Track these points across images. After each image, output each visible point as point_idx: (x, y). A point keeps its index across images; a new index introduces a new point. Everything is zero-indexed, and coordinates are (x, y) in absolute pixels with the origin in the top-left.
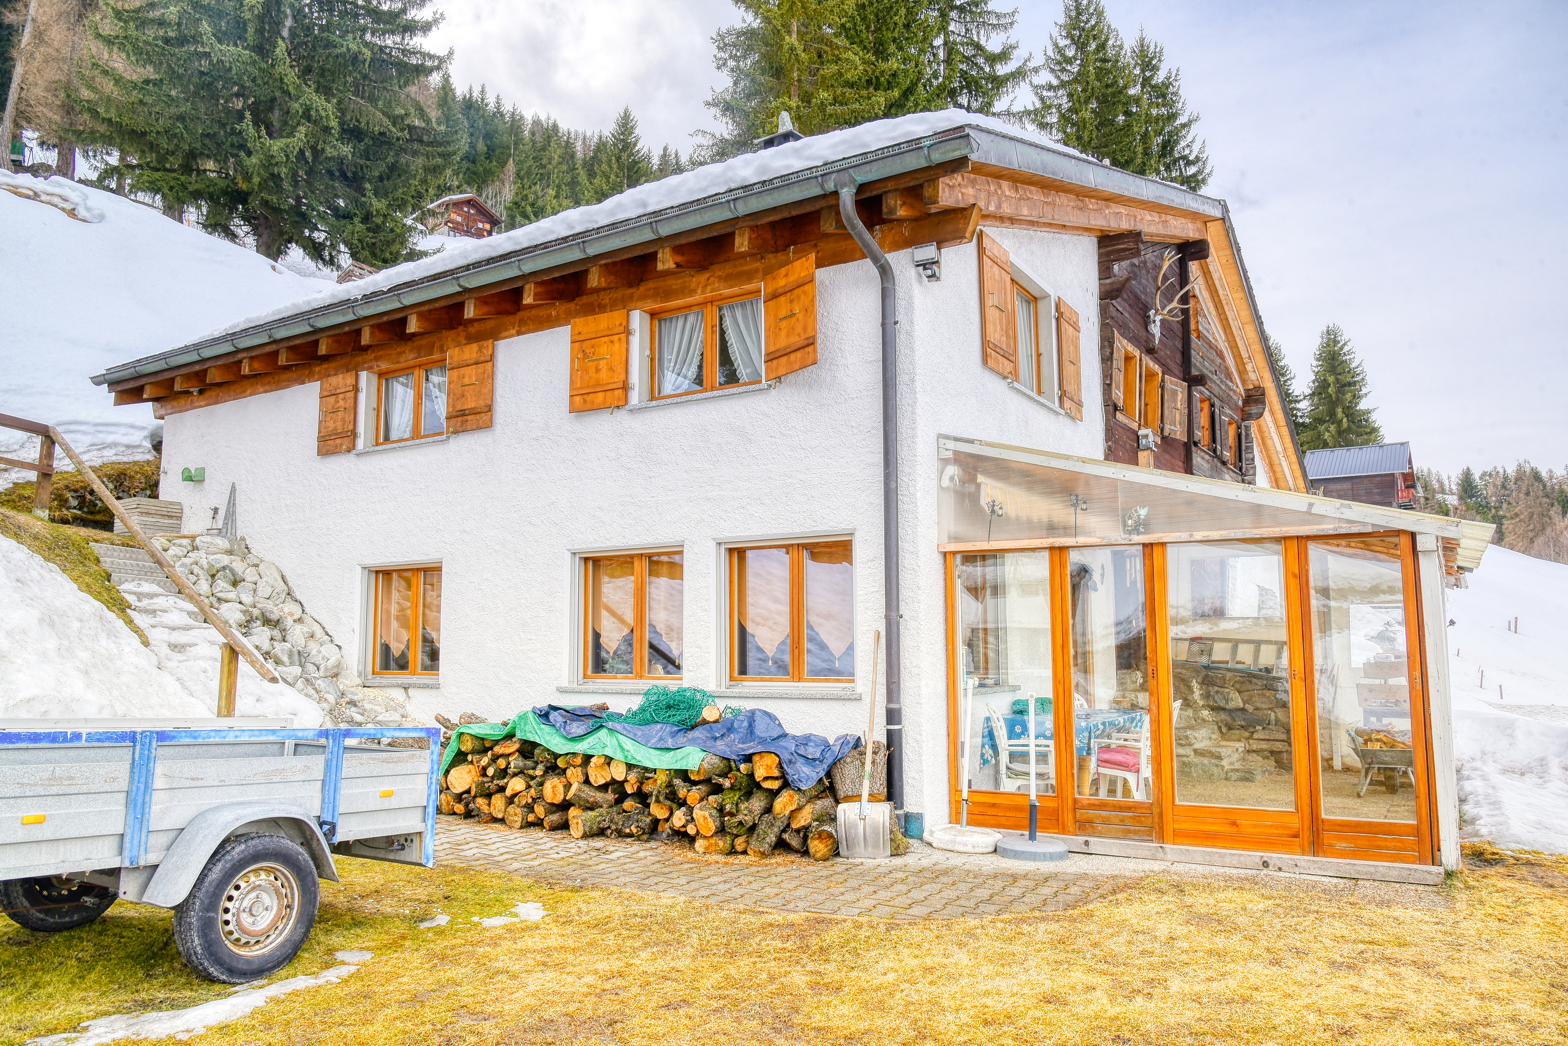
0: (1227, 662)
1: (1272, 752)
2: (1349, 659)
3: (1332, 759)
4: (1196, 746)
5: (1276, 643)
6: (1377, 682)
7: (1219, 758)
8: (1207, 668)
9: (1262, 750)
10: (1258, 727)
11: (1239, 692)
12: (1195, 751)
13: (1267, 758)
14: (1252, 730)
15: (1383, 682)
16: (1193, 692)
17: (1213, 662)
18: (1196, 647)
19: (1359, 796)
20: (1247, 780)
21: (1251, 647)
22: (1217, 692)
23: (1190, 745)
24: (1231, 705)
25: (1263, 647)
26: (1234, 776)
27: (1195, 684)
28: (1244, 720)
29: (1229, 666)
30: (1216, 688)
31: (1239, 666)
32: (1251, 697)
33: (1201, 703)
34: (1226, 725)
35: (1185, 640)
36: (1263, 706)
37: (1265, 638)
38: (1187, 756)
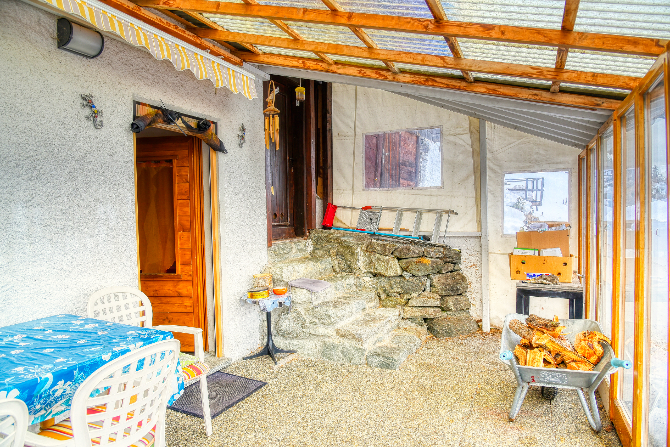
0: (391, 230)
1: (425, 319)
2: (502, 226)
3: (481, 321)
4: (339, 326)
5: (435, 211)
6: (531, 253)
7: (360, 340)
8: (373, 235)
9: (416, 318)
10: (414, 295)
11: (399, 259)
12: (337, 331)
13: (421, 325)
14: (407, 296)
15: (537, 252)
16: (357, 260)
17: (379, 230)
18: (367, 215)
19: (511, 420)
20: (388, 366)
21: (414, 215)
22: (378, 259)
23: (332, 324)
24: (390, 273)
25: (425, 216)
26: (376, 361)
27: (359, 252)
28: (401, 287)
29: (393, 233)
30: (378, 256)
31: (403, 233)
32: (408, 264)
33: (363, 270)
34: (385, 291)
35: (358, 209)
36: (419, 274)
37: (426, 206)
38: (329, 337)
